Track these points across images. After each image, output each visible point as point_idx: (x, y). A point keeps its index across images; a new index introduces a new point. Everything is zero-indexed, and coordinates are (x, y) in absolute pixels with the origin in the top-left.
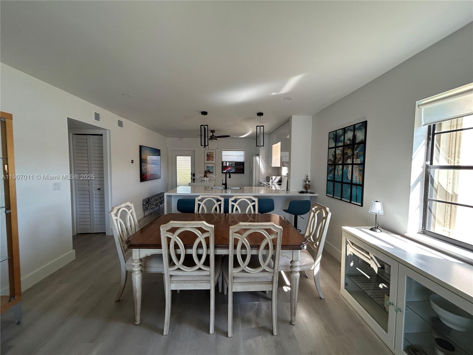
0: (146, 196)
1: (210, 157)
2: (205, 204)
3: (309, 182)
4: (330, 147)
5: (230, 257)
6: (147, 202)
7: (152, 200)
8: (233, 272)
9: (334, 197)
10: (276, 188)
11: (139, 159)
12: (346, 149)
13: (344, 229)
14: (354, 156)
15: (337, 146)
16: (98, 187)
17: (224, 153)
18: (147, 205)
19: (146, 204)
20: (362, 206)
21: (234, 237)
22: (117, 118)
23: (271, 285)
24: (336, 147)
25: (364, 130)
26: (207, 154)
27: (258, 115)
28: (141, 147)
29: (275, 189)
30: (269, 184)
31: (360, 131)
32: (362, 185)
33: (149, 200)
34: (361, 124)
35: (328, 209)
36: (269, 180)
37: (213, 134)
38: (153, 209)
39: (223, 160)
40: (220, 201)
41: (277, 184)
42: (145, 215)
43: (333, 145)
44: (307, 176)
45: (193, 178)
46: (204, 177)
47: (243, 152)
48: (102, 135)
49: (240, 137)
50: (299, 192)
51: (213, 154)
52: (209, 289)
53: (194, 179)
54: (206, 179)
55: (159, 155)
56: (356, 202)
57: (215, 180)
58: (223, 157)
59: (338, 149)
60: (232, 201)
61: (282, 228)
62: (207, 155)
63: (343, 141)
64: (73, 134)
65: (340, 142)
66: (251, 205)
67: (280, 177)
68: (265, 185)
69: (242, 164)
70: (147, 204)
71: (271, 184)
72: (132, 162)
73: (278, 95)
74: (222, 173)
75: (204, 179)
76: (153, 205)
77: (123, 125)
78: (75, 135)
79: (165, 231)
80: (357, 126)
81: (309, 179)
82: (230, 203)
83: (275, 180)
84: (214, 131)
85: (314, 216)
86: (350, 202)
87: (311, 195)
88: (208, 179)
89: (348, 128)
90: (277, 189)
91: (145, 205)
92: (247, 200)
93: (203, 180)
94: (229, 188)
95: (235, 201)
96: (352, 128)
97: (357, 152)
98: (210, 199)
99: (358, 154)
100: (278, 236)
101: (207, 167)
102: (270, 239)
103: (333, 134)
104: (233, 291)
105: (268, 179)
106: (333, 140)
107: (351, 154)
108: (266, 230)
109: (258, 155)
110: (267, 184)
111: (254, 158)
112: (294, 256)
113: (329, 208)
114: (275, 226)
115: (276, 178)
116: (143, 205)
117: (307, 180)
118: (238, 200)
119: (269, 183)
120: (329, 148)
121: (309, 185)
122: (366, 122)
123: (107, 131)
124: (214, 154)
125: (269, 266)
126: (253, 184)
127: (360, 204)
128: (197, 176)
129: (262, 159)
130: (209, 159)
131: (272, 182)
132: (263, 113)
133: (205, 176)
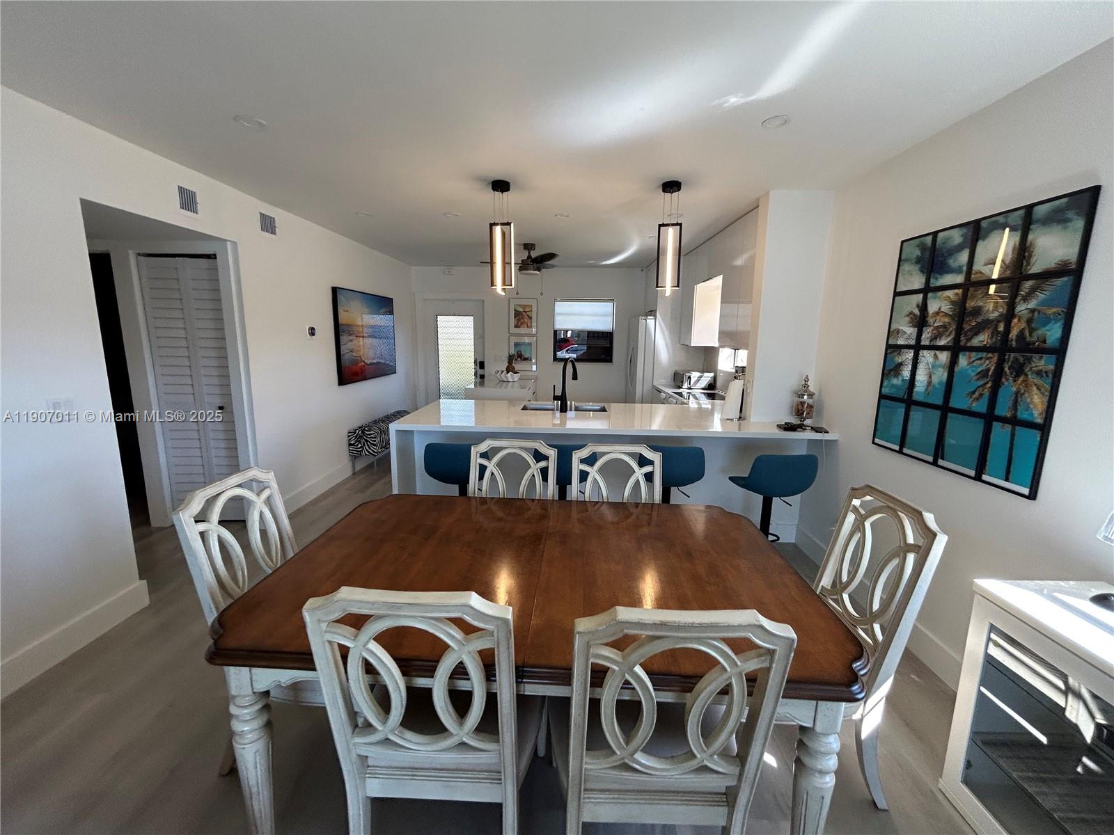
0: (356, 423)
1: (523, 318)
2: (499, 465)
3: (811, 395)
4: (901, 288)
5: (575, 725)
6: (360, 437)
7: (372, 432)
8: (585, 766)
9: (905, 450)
10: (699, 404)
11: (332, 323)
12: (974, 297)
13: (980, 587)
14: (1015, 320)
15: (932, 285)
16: (219, 402)
17: (561, 307)
18: (360, 446)
19: (356, 441)
20: (1032, 496)
21: (592, 660)
22: (255, 206)
23: (723, 810)
24: (927, 290)
25: (1080, 224)
26: (515, 310)
27: (664, 191)
28: (335, 290)
29: (696, 406)
30: (680, 394)
31: (1060, 227)
32: (1044, 428)
33: (363, 432)
34: (1065, 200)
35: (930, 518)
36: (682, 382)
37: (529, 253)
38: (375, 456)
39: (558, 327)
40: (546, 458)
41: (703, 395)
42: (356, 470)
43: (917, 282)
44: (807, 380)
45: (480, 372)
46: (505, 372)
47: (610, 305)
48: (212, 257)
49: (605, 263)
50: (779, 426)
51: (531, 311)
52: (498, 801)
53: (482, 377)
54: (513, 378)
55: (391, 313)
56: (1007, 480)
57: (537, 379)
58: (558, 318)
59: (935, 298)
60: (583, 461)
61: (796, 637)
62: (515, 314)
63: (965, 269)
64: (139, 254)
65: (950, 271)
66: (639, 473)
67: (712, 374)
68: (672, 396)
69: (608, 336)
70: (360, 442)
71: (685, 395)
72: (312, 332)
73: (746, 103)
74: (555, 359)
75: (506, 377)
76: (374, 445)
77: (277, 230)
78: (142, 258)
79: (324, 626)
80: (1040, 211)
81: (811, 389)
82: (577, 467)
83: (697, 381)
84: (532, 244)
85: (858, 527)
86: (978, 478)
87: (818, 436)
88: (516, 377)
89: (993, 219)
90: (703, 406)
91: (353, 445)
92: (627, 459)
93: (505, 380)
94: (571, 406)
95: (591, 460)
96: (1017, 218)
97: (1032, 304)
98: (514, 453)
99: (1036, 314)
100: (774, 665)
101: (516, 345)
102: (740, 674)
103: (918, 246)
104: (585, 820)
105: (678, 379)
106: (919, 266)
107: (996, 314)
108: (730, 642)
109: (652, 313)
110: (675, 395)
111: (642, 322)
112: (819, 716)
113: (932, 515)
114: (767, 631)
115: (701, 377)
116: (350, 445)
117: (803, 390)
118: (601, 457)
119: (681, 390)
120: (897, 294)
121: (810, 407)
122: (1095, 192)
123: (226, 245)
124: (534, 309)
125: (725, 754)
126: (637, 394)
127: (1026, 491)
128: (490, 369)
129: (662, 324)
130: (522, 323)
131: (690, 388)
132: (680, 183)
133: (510, 369)
